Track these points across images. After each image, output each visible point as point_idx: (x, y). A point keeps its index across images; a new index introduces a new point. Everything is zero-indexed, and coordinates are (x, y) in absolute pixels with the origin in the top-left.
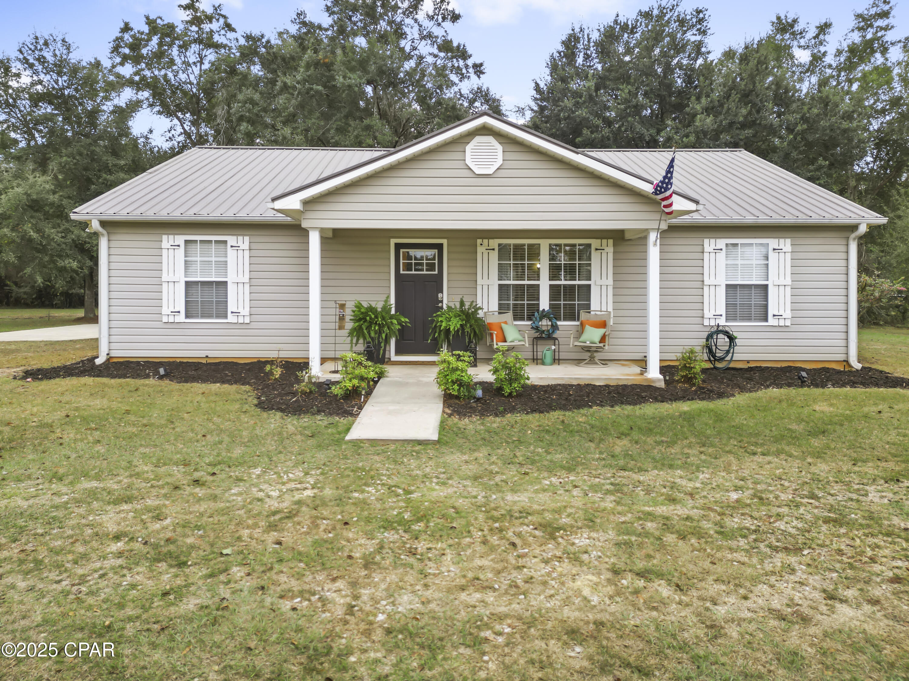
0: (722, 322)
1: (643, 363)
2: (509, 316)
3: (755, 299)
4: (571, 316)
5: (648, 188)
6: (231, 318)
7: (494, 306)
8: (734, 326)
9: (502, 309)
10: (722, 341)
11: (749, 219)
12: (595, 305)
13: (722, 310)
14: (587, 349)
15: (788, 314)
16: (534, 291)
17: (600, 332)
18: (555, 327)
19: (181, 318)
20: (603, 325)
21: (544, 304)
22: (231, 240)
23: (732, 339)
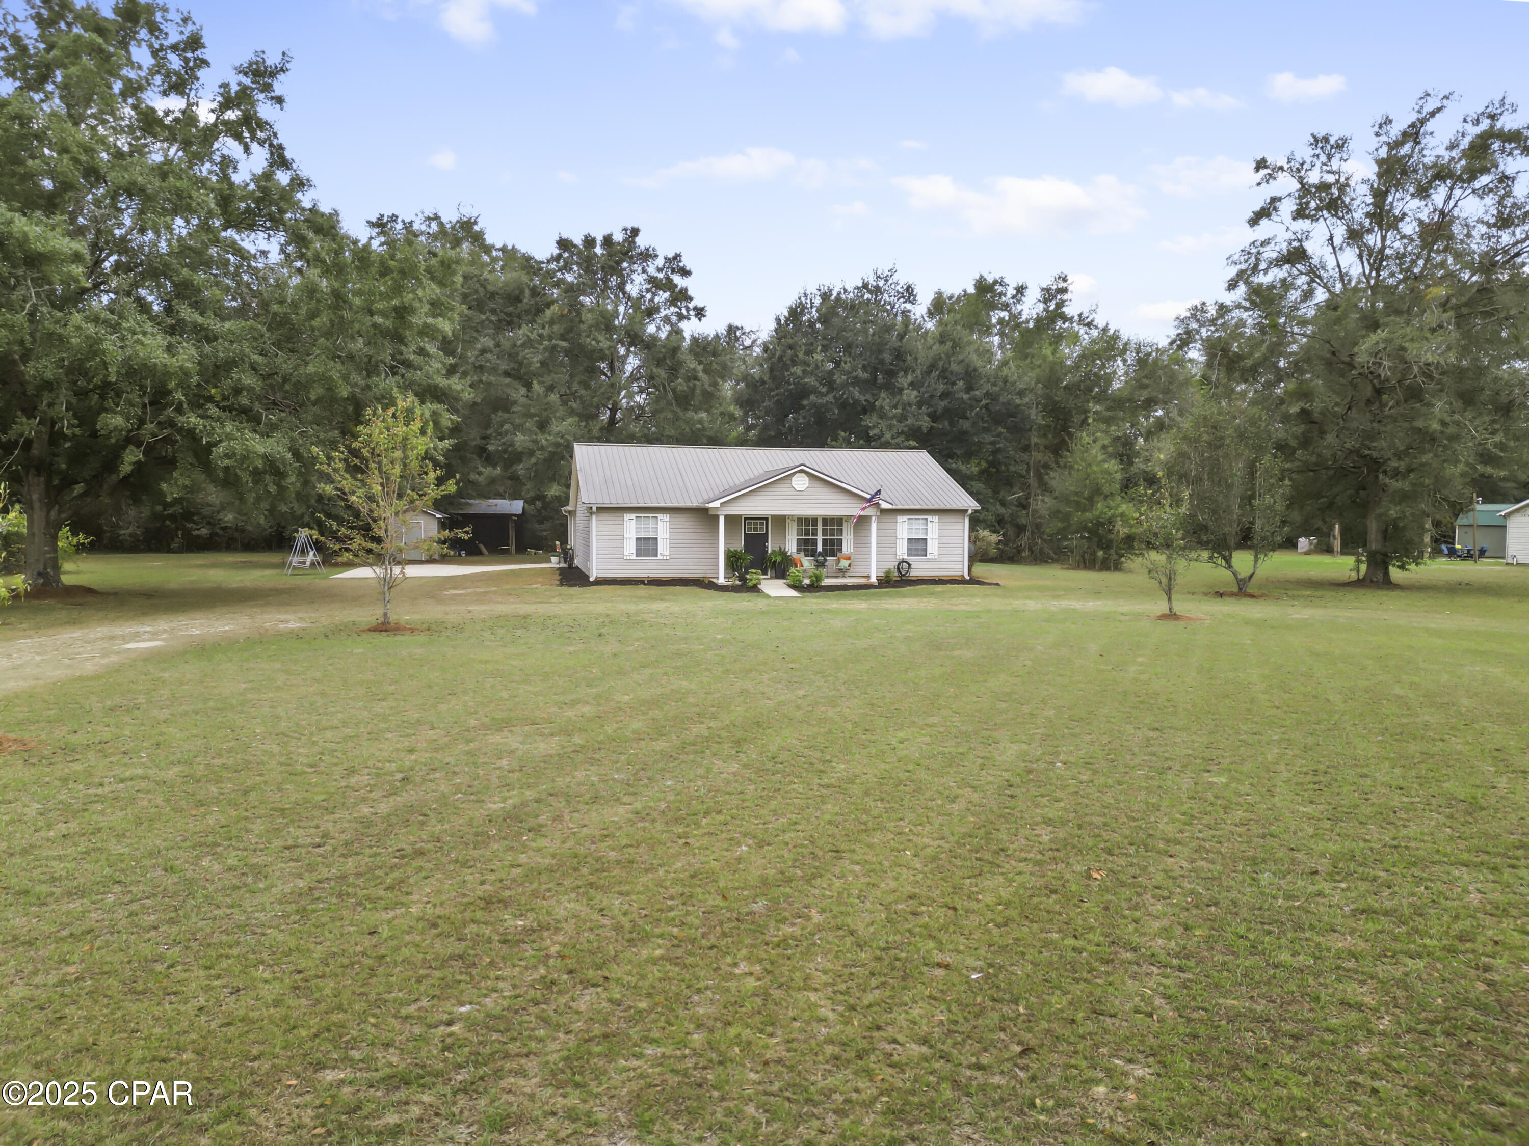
0: (905, 557)
1: (868, 577)
2: (802, 554)
3: (921, 545)
4: (833, 554)
5: (868, 496)
6: (659, 557)
7: (794, 550)
8: (911, 559)
9: (799, 551)
10: (905, 566)
11: (918, 507)
12: (844, 549)
13: (905, 551)
14: (841, 570)
15: (936, 553)
16: (814, 542)
17: (848, 562)
18: (825, 560)
19: (634, 557)
20: (849, 558)
21: (820, 548)
22: (660, 516)
23: (910, 565)
